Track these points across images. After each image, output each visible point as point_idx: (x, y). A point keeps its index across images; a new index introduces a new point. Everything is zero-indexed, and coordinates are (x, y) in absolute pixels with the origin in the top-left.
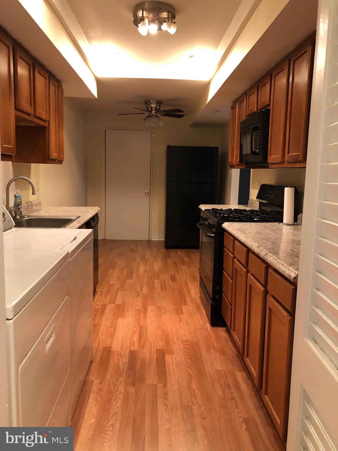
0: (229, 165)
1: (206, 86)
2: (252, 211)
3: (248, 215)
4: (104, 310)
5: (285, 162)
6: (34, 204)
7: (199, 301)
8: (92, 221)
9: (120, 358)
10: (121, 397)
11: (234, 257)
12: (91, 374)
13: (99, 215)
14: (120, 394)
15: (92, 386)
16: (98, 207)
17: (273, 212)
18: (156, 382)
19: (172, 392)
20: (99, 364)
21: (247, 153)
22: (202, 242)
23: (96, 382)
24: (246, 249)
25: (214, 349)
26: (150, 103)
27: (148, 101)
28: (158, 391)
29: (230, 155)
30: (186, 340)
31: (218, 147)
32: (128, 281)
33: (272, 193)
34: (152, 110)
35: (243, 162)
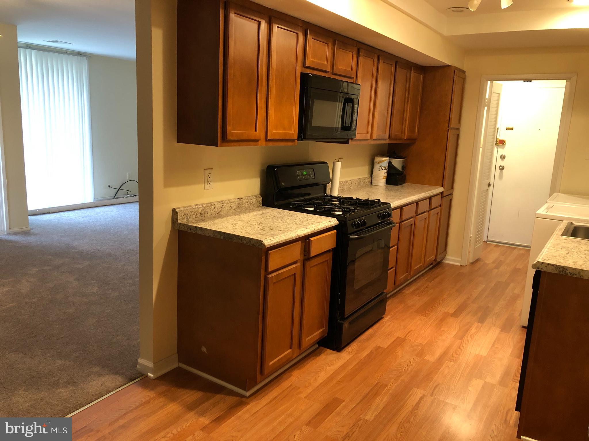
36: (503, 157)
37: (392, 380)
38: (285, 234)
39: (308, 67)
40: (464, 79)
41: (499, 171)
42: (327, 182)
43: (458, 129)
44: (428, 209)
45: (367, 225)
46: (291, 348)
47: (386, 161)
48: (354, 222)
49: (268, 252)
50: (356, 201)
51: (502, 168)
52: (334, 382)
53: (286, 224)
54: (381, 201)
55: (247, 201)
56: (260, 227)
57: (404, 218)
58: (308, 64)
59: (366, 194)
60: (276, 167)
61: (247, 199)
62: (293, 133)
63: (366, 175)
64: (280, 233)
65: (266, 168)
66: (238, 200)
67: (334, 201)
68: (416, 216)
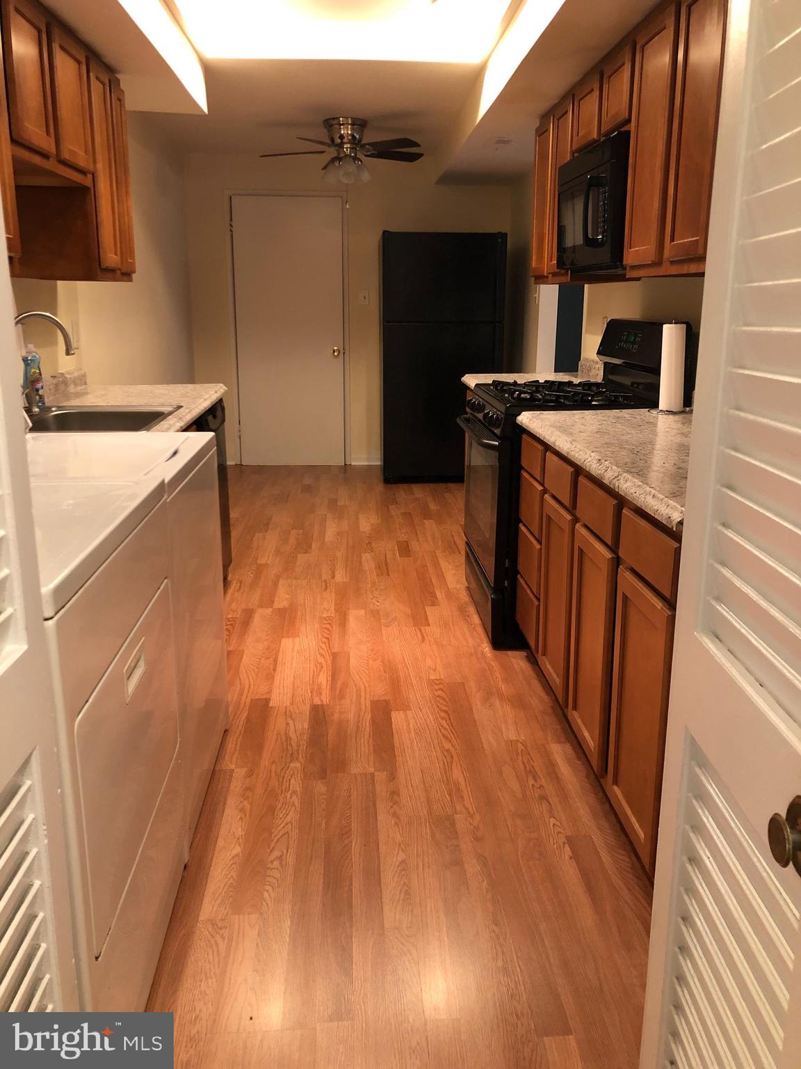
0: (532, 276)
1: (475, 78)
2: (587, 385)
3: (576, 394)
4: (248, 622)
5: (664, 260)
6: (70, 378)
7: (464, 596)
8: (210, 418)
9: (291, 722)
10: (296, 803)
11: (545, 491)
12: (227, 757)
13: (226, 404)
14: (294, 797)
15: (230, 782)
16: (222, 385)
17: (635, 386)
18: (372, 770)
19: (408, 790)
20: (243, 737)
21: (574, 243)
22: (469, 466)
23: (240, 773)
24: (572, 470)
25: (501, 697)
26: (337, 126)
27: (334, 119)
28: (378, 788)
29: (534, 251)
30: (437, 680)
31: (506, 234)
32: (302, 559)
33: (635, 339)
34: (342, 143)
35: (566, 267)
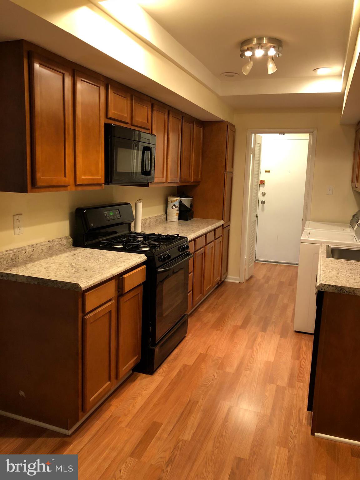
9: (274, 330)
36: (264, 194)
37: (202, 396)
38: (100, 275)
39: (110, 119)
40: (235, 132)
41: (262, 204)
42: (131, 221)
43: (232, 173)
44: (214, 239)
45: (172, 258)
46: (109, 380)
47: (178, 201)
48: (161, 257)
49: (84, 294)
50: (159, 237)
51: (263, 203)
52: (151, 406)
53: (99, 263)
54: (180, 236)
55: (58, 242)
56: (74, 269)
57: (197, 248)
58: (110, 115)
59: (164, 229)
60: (84, 210)
61: (57, 241)
62: (100, 178)
63: (162, 213)
64: (95, 274)
65: (75, 211)
66: (48, 243)
67: (139, 238)
68: (206, 245)
